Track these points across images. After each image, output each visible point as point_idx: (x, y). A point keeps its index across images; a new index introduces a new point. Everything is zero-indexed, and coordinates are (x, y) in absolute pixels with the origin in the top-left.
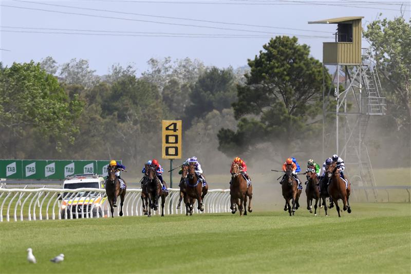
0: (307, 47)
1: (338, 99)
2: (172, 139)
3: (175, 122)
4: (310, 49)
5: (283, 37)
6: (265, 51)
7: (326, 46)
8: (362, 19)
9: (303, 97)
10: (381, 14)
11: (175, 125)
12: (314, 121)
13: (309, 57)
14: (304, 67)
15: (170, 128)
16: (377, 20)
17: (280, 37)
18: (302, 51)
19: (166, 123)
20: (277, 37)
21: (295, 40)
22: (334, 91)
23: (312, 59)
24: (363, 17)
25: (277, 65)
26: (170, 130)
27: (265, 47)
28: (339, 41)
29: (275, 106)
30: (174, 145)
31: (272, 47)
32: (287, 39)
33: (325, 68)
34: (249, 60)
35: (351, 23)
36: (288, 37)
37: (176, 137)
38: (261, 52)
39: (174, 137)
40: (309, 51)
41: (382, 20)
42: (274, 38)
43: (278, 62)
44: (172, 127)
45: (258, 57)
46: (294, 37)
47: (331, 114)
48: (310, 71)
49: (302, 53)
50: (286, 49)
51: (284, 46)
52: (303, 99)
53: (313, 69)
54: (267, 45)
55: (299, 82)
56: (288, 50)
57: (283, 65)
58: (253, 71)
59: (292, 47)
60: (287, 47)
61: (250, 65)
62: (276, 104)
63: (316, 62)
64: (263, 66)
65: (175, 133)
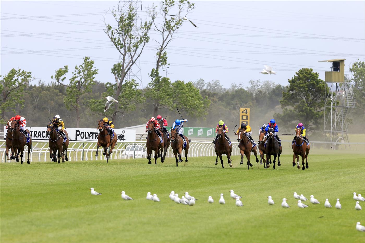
0: (318, 74)
1: (332, 99)
2: (245, 118)
3: (246, 109)
4: (319, 75)
5: (306, 68)
6: (297, 76)
7: (327, 73)
8: (345, 60)
9: (315, 98)
10: (358, 60)
11: (246, 110)
12: (320, 110)
13: (318, 79)
14: (315, 83)
15: (244, 112)
16: (356, 62)
17: (304, 69)
18: (315, 75)
19: (242, 109)
20: (303, 69)
21: (311, 70)
22: (330, 95)
23: (320, 79)
24: (346, 59)
25: (302, 82)
26: (244, 113)
27: (297, 73)
28: (333, 71)
29: (301, 103)
31: (301, 73)
32: (308, 70)
33: (326, 84)
34: (289, 80)
35: (339, 62)
36: (308, 69)
37: (247, 116)
38: (295, 76)
39: (246, 117)
40: (318, 76)
41: (359, 63)
42: (301, 69)
43: (303, 81)
44: (245, 112)
45: (293, 78)
46: (311, 69)
47: (328, 107)
48: (318, 86)
49: (315, 76)
50: (307, 75)
51: (306, 73)
52: (315, 99)
53: (320, 85)
54: (298, 72)
55: (313, 91)
56: (308, 75)
57: (305, 82)
58: (291, 85)
59: (310, 74)
60: (307, 74)
61: (289, 82)
62: (302, 101)
63: (322, 81)
64: (296, 83)
65: (246, 115)
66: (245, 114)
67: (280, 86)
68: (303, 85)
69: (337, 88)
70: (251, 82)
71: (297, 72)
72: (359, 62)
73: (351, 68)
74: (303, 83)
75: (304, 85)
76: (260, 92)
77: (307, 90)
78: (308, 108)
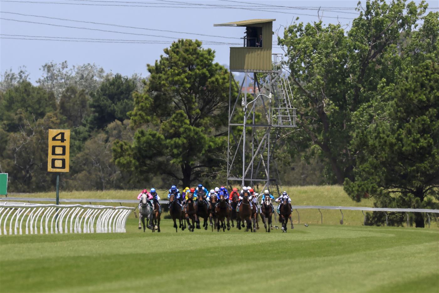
0: (212, 52)
1: (246, 109)
2: (59, 151)
3: (62, 131)
4: (215, 54)
5: (186, 41)
6: (165, 56)
7: (234, 51)
8: (273, 22)
9: (208, 107)
10: (297, 19)
11: (63, 134)
12: (218, 133)
13: (214, 62)
14: (207, 73)
15: (57, 138)
16: (293, 24)
17: (182, 41)
18: (207, 56)
20: (179, 41)
21: (198, 44)
22: (242, 100)
23: (217, 65)
24: (275, 20)
25: (176, 72)
27: (167, 52)
28: (247, 46)
29: (176, 117)
30: (61, 157)
31: (174, 52)
32: (190, 43)
33: (231, 74)
34: (148, 65)
35: (261, 26)
36: (191, 41)
37: (64, 148)
38: (161, 56)
39: (61, 149)
40: (214, 57)
41: (298, 25)
42: (177, 41)
43: (179, 68)
44: (59, 137)
45: (159, 63)
46: (197, 40)
47: (237, 126)
48: (213, 79)
49: (206, 58)
50: (188, 55)
51: (186, 51)
52: (208, 109)
53: (217, 76)
54: (169, 49)
55: (202, 90)
56: (190, 56)
57: (184, 72)
58: (153, 77)
59: (195, 52)
60: (188, 53)
61: (150, 71)
62: (177, 114)
63: (221, 68)
64: (163, 72)
65: (62, 144)
66: (59, 143)
67: (118, 77)
68: (179, 77)
69: (256, 85)
70: (49, 68)
71: (167, 49)
72: (297, 23)
73: (282, 37)
74: (179, 72)
75: (183, 76)
76: (71, 90)
77: (190, 88)
78: (192, 128)
